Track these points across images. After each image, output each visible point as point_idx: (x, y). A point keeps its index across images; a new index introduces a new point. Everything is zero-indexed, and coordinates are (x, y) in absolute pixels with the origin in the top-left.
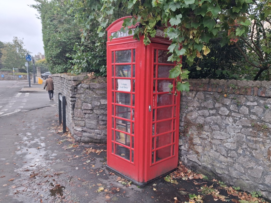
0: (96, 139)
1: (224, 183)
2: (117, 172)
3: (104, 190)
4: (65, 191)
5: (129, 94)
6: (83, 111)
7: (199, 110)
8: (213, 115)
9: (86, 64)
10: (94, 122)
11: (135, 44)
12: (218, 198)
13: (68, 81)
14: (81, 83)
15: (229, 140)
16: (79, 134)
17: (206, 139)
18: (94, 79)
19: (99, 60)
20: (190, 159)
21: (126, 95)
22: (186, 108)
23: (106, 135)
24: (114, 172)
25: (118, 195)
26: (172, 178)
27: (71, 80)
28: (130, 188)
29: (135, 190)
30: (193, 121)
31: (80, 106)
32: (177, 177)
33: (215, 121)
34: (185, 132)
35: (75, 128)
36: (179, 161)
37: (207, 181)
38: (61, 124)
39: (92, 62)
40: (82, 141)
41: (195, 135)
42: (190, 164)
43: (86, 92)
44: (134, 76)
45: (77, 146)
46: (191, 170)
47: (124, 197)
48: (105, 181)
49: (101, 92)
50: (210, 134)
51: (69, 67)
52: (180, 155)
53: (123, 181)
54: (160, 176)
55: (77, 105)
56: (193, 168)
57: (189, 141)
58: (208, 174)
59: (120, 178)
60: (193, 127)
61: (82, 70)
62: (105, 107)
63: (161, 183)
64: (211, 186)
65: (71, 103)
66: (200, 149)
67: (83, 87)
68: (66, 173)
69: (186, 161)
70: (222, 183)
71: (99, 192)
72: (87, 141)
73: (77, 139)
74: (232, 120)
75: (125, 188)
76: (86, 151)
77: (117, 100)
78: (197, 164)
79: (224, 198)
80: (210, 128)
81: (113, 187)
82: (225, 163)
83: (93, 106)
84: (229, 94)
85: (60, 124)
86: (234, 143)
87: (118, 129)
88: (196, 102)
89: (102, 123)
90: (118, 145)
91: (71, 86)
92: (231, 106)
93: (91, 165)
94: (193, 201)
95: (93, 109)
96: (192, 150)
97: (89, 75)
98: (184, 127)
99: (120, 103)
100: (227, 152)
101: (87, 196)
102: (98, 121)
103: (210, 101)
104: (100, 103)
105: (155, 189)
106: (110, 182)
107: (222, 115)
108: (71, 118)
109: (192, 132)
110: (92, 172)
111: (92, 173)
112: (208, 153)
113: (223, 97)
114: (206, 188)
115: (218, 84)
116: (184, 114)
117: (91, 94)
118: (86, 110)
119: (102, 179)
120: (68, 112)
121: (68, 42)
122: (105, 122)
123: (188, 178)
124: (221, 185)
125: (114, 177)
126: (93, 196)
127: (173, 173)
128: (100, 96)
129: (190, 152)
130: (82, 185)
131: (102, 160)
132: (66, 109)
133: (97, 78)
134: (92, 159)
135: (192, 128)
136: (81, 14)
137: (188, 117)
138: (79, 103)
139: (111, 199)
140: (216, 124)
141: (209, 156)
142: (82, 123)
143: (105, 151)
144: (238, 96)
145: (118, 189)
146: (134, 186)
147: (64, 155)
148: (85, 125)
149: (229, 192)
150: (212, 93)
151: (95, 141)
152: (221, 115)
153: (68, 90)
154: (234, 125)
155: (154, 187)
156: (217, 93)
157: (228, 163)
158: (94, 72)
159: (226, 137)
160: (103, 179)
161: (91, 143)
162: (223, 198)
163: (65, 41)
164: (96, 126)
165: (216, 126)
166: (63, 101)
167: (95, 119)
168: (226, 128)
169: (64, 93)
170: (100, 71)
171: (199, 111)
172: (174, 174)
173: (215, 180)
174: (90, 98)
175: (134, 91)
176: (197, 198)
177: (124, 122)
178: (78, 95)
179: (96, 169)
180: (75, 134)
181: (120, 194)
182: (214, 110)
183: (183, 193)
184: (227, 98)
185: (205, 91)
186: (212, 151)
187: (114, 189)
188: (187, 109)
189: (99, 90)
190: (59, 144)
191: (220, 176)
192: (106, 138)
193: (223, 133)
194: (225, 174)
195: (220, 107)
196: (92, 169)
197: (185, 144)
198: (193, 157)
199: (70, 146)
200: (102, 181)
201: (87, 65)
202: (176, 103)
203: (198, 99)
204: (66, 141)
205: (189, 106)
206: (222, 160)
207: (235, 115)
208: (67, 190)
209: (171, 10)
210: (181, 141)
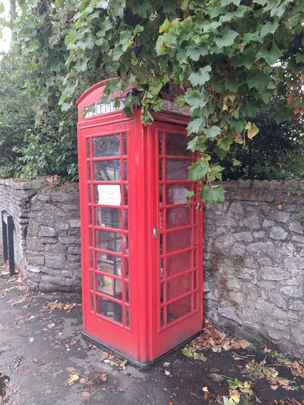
0: (64, 286)
1: (284, 355)
2: (100, 344)
3: (79, 380)
4: (11, 385)
5: (118, 209)
6: (41, 239)
7: (236, 232)
8: (260, 240)
9: (44, 163)
10: (59, 257)
11: (125, 124)
12: (278, 384)
13: (15, 191)
14: (36, 193)
15: (290, 282)
16: (36, 278)
17: (249, 281)
18: (58, 186)
19: (66, 156)
20: (223, 315)
21: (112, 210)
22: (214, 229)
23: (80, 279)
24: (95, 343)
25: (104, 389)
26: (195, 350)
27: (20, 190)
28: (125, 372)
29: (133, 377)
30: (226, 252)
31: (36, 231)
32: (203, 347)
33: (264, 251)
34: (213, 270)
35: (29, 267)
36: (205, 318)
37: (254, 352)
38: (8, 261)
39: (55, 160)
40: (40, 289)
41: (229, 275)
42: (223, 323)
43: (45, 208)
44: (125, 179)
45: (33, 298)
46: (226, 333)
47: (114, 392)
48: (80, 362)
49: (70, 207)
50: (256, 272)
51: (18, 168)
52: (206, 309)
53: (112, 360)
54: (175, 348)
55: (31, 229)
56: (229, 330)
57: (220, 284)
58: (256, 340)
59: (107, 354)
60: (225, 261)
61: (38, 173)
62: (78, 232)
63: (177, 361)
64: (262, 362)
65: (20, 226)
66: (239, 298)
67: (40, 200)
68: (12, 350)
69: (216, 319)
70: (281, 355)
71: (71, 384)
72: (49, 289)
73: (33, 286)
74: (292, 248)
75: (115, 373)
76: (47, 307)
77: (97, 221)
78: (236, 322)
79: (288, 383)
80: (255, 262)
81: (96, 372)
82: (284, 320)
83: (57, 230)
84: (287, 204)
85: (5, 261)
86: (299, 286)
87: (100, 270)
88: (230, 219)
89: (72, 258)
90: (101, 297)
91: (20, 199)
92: (291, 224)
93: (56, 331)
94: (237, 393)
95: (58, 236)
96: (226, 299)
97: (50, 180)
98: (211, 261)
99: (103, 226)
100: (287, 301)
101: (48, 394)
102: (66, 256)
103: (254, 217)
104: (69, 225)
105: (167, 373)
106: (89, 362)
107: (275, 240)
108: (22, 252)
109: (225, 269)
110: (59, 345)
111: (58, 347)
112: (254, 304)
113: (275, 209)
114: (255, 366)
115: (266, 189)
116: (210, 239)
117: (54, 211)
118: (46, 238)
119: (75, 358)
120: (18, 241)
121: (15, 128)
122: (77, 257)
123: (222, 349)
124: (280, 359)
125: (95, 352)
126: (60, 394)
127: (196, 339)
128: (68, 214)
129: (223, 303)
130: (41, 371)
131: (75, 322)
132: (14, 236)
133: (63, 184)
134: (57, 320)
135: (224, 263)
136: (34, 81)
137: (218, 244)
138: (34, 227)
139: (92, 397)
140: (266, 255)
141: (256, 309)
142: (40, 260)
143: (80, 305)
144: (301, 207)
145: (104, 377)
146: (131, 370)
147: (10, 317)
148: (45, 263)
149: (295, 370)
150: (256, 204)
151: (62, 289)
152: (273, 240)
153: (16, 206)
154: (298, 256)
155: (165, 368)
156: (265, 203)
157: (289, 321)
158: (58, 175)
159: (284, 277)
160: (77, 357)
161: (56, 291)
162: (285, 382)
163: (11, 126)
164: (63, 263)
165: (265, 259)
166: (8, 223)
167: (60, 253)
168: (283, 262)
169: (10, 211)
170: (68, 173)
171: (235, 234)
172: (198, 343)
173: (268, 349)
174: (52, 217)
175: (126, 204)
176: (242, 387)
177: (110, 257)
178: (33, 213)
179: (65, 340)
180: (29, 278)
181: (109, 387)
182: (261, 232)
183: (218, 377)
184: (283, 211)
185: (244, 201)
186: (260, 301)
187: (96, 376)
188: (215, 231)
189: (66, 204)
190: (3, 296)
191: (276, 343)
192: (80, 282)
193: (278, 270)
194: (285, 339)
195: (271, 226)
196: (59, 339)
197: (213, 291)
198: (228, 312)
199: (20, 298)
200: (75, 362)
201: (47, 165)
202: (197, 222)
203: (233, 214)
204: (15, 290)
205: (217, 227)
206: (279, 316)
207: (298, 240)
208: (13, 384)
209: (191, 59)
210: (206, 284)
